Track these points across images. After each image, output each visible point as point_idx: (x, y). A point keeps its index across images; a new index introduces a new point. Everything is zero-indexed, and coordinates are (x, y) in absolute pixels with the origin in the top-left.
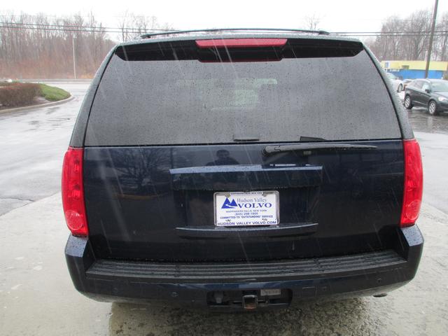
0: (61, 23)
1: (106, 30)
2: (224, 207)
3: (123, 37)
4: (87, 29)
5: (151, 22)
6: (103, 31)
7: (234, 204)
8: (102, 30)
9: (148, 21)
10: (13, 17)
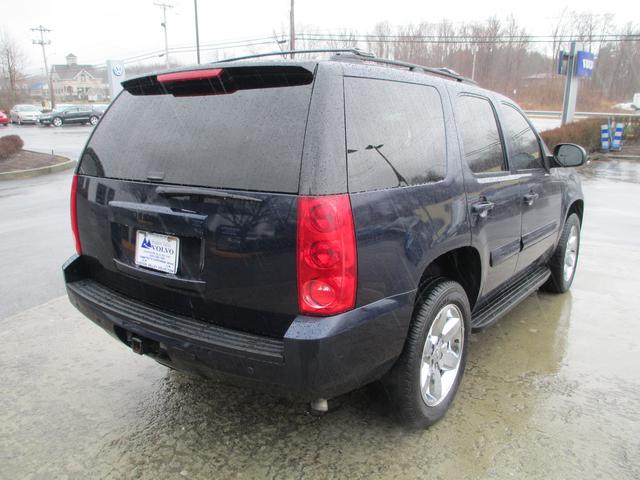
0: (470, 32)
1: (530, 39)
2: (143, 246)
3: (554, 46)
4: (504, 39)
5: (603, 22)
6: (525, 40)
7: (149, 245)
8: (523, 39)
9: (597, 22)
10: (411, 27)
